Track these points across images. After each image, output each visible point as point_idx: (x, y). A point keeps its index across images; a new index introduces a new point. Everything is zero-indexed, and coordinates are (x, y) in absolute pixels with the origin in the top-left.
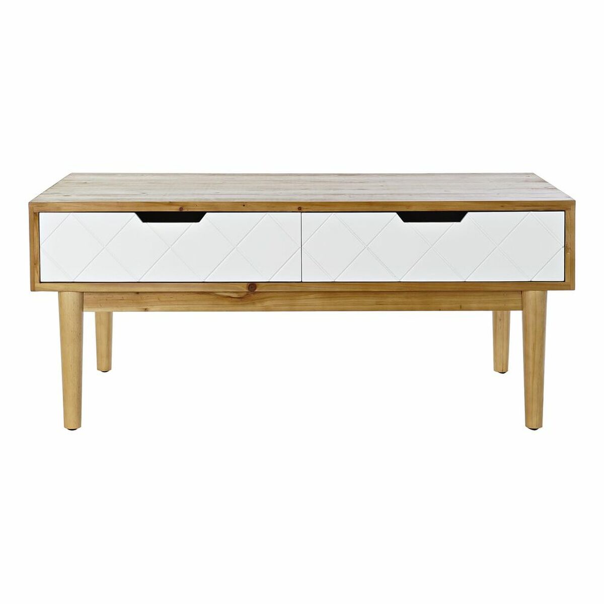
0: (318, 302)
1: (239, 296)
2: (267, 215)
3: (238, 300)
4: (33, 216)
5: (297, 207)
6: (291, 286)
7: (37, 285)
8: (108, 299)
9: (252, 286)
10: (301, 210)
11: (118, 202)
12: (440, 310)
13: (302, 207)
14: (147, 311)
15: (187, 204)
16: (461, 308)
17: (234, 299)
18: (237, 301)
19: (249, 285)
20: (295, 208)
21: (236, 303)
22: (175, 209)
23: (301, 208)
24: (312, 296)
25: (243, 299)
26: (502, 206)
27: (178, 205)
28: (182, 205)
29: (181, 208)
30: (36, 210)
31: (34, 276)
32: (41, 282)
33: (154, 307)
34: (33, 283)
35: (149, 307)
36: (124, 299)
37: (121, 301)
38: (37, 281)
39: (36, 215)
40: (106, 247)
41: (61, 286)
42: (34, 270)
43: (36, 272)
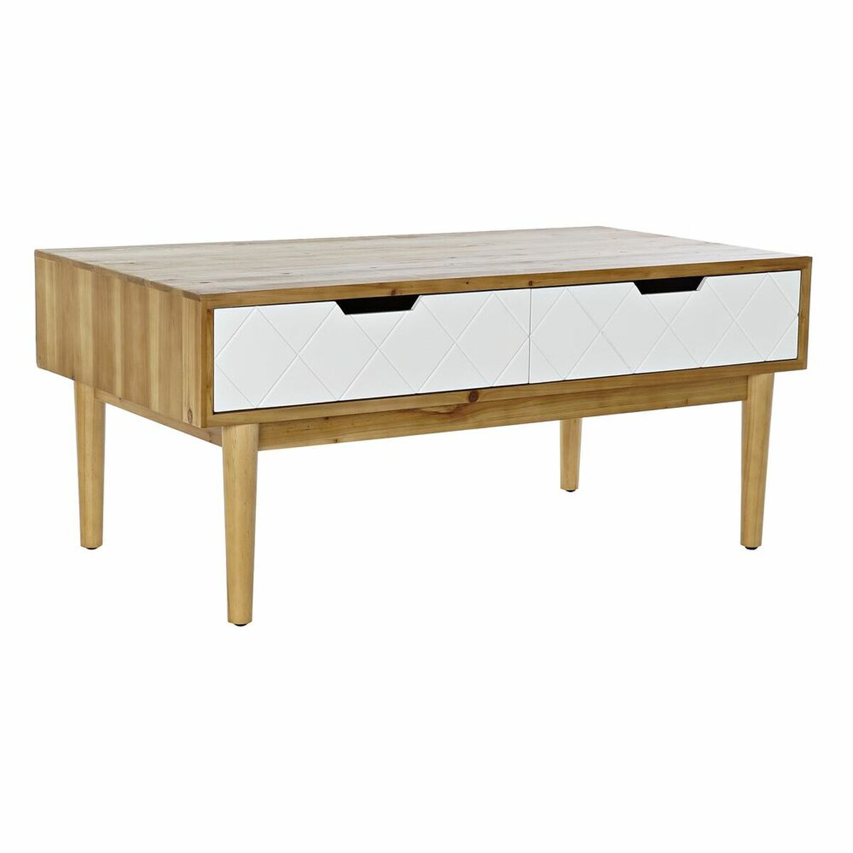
0: (537, 410)
1: (448, 411)
2: (493, 294)
3: (446, 416)
4: (206, 314)
5: (528, 282)
6: (517, 390)
7: (210, 417)
8: (290, 430)
9: (474, 394)
10: (531, 285)
11: (316, 287)
12: (666, 408)
13: (534, 281)
14: (339, 442)
15: (400, 284)
16: (686, 404)
17: (442, 416)
18: (443, 419)
19: (471, 394)
20: (526, 282)
21: (442, 421)
22: (385, 293)
23: (532, 281)
24: (531, 403)
25: (452, 415)
26: (742, 267)
27: (389, 288)
28: (395, 286)
29: (394, 292)
30: (210, 305)
31: (206, 405)
32: (215, 413)
33: (347, 436)
34: (204, 414)
35: (340, 437)
36: (310, 428)
37: (306, 431)
38: (210, 411)
39: (210, 313)
40: (299, 354)
41: (241, 417)
42: (205, 396)
43: (208, 398)
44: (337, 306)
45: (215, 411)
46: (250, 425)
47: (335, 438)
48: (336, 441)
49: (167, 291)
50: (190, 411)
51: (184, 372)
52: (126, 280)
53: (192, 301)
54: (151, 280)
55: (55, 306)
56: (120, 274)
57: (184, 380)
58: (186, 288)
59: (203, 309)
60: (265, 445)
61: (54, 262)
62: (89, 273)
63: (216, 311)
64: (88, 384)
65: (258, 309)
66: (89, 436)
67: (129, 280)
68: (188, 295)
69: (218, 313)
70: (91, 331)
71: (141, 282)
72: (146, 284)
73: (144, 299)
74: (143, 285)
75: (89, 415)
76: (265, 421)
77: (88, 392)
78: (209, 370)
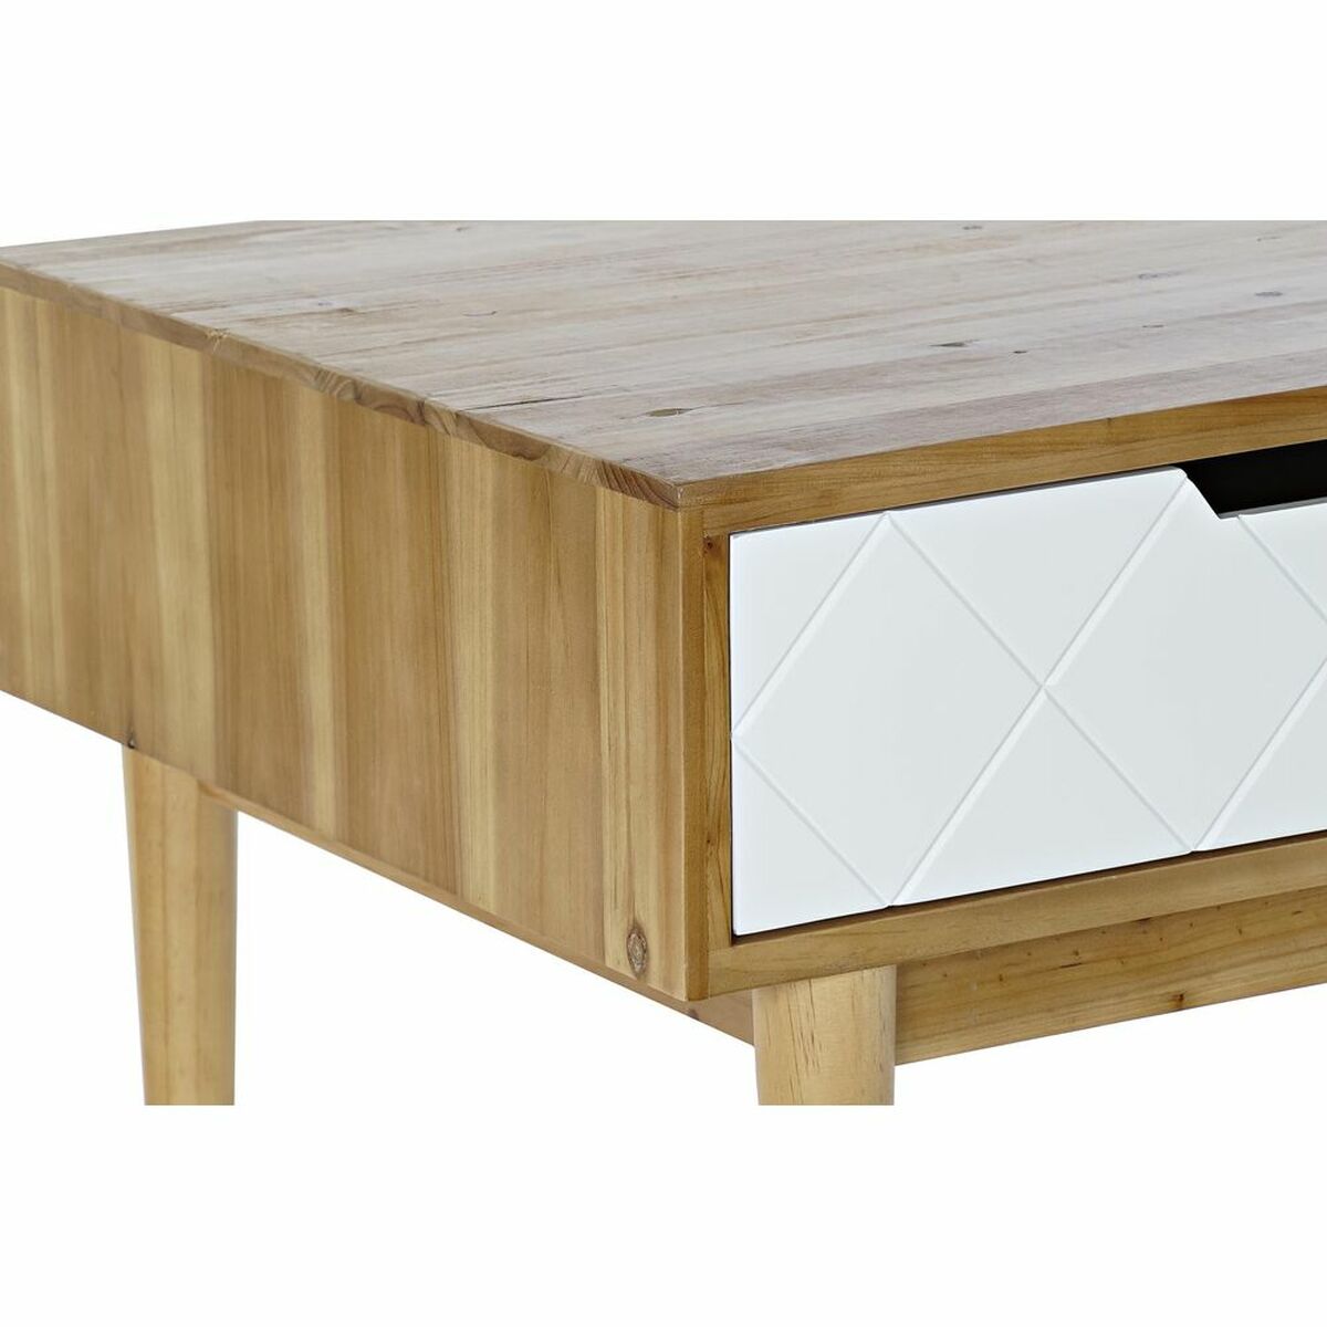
4: (699, 559)
7: (721, 954)
30: (710, 520)
31: (703, 914)
32: (736, 940)
33: (1217, 977)
34: (698, 950)
35: (1195, 983)
36: (1086, 956)
37: (1069, 974)
38: (717, 933)
39: (717, 551)
40: (1050, 682)
41: (834, 946)
42: (703, 877)
43: (711, 881)
44: (1190, 486)
45: (739, 931)
46: (866, 973)
47: (1174, 988)
48: (1180, 1002)
49: (531, 458)
50: (636, 931)
51: (606, 772)
52: (349, 396)
53: (640, 508)
54: (457, 405)
55: (50, 464)
56: (321, 375)
57: (607, 810)
58: (613, 455)
59: (688, 536)
60: (916, 1038)
61: (40, 302)
62: (190, 360)
63: (740, 546)
64: (191, 768)
65: (893, 523)
66: (182, 934)
67: (358, 399)
68: (622, 479)
69: (744, 549)
70: (202, 579)
71: (416, 412)
72: (433, 419)
73: (430, 480)
74: (424, 422)
75: (181, 854)
76: (920, 953)
77: (179, 790)
78: (714, 776)
